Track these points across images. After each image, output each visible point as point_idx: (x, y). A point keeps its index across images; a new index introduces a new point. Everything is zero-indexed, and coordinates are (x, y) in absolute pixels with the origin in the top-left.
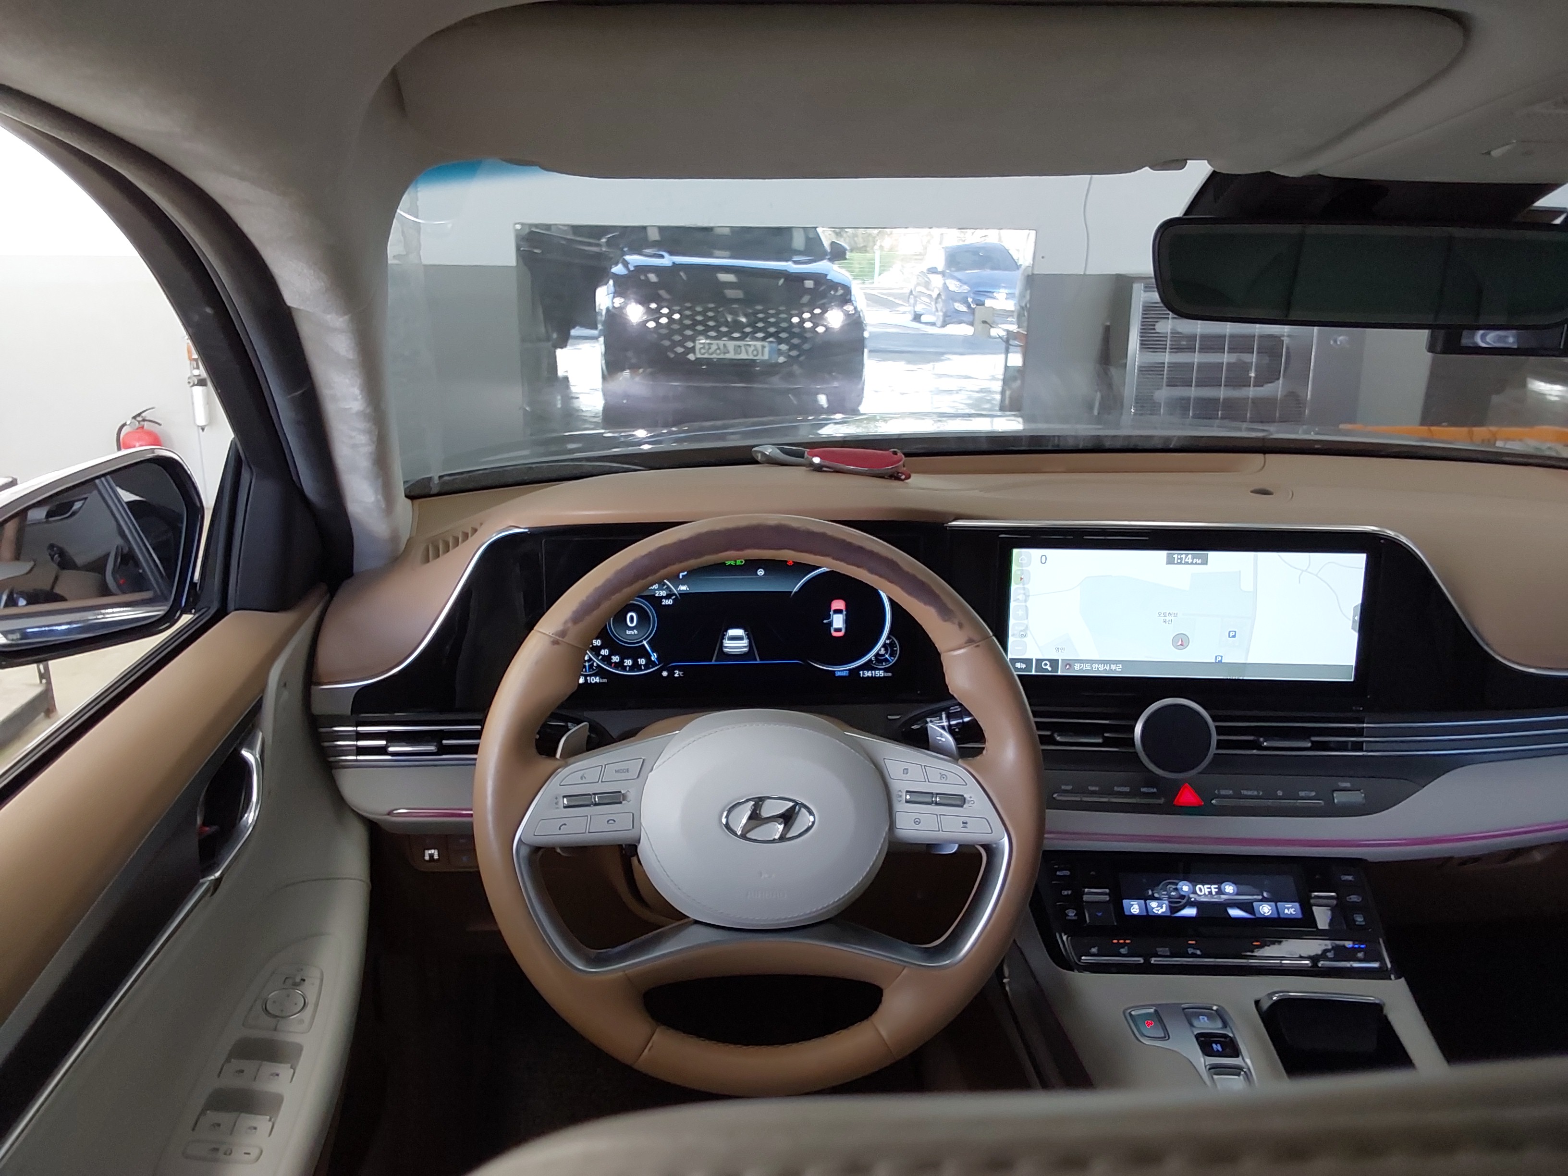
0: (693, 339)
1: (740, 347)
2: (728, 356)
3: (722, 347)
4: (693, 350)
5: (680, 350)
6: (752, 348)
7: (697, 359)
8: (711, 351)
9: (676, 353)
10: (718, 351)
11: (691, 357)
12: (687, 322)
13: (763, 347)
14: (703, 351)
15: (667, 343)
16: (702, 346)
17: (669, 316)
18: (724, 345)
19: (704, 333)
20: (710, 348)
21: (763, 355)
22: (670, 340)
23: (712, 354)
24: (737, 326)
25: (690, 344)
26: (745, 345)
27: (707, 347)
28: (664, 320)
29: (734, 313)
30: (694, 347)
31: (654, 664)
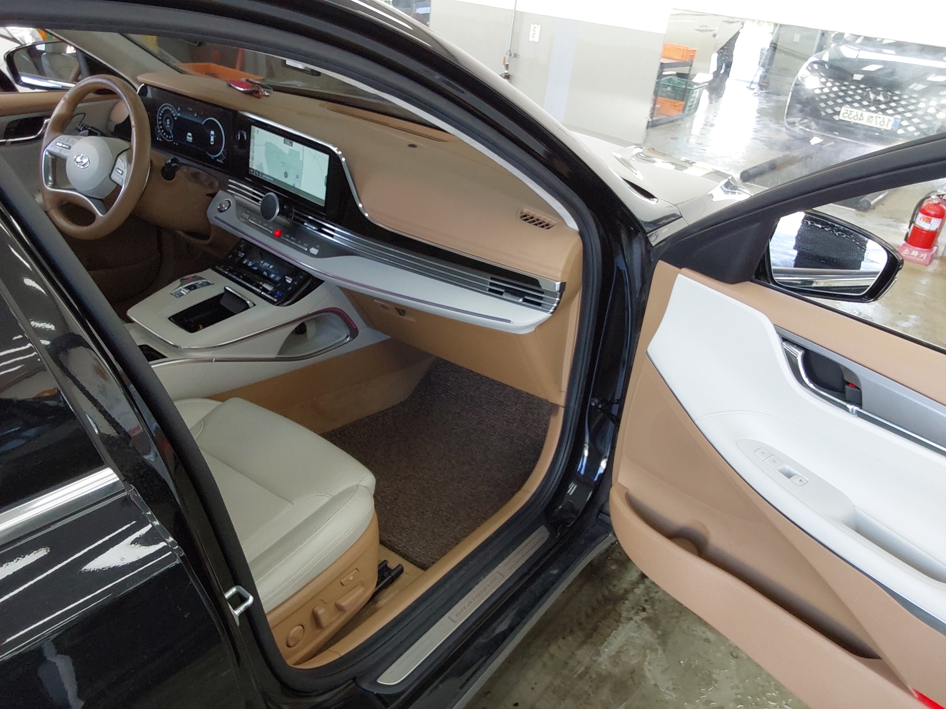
0: (841, 105)
1: (872, 117)
2: (861, 122)
3: (859, 115)
4: (838, 113)
5: (830, 111)
6: (882, 120)
7: (840, 120)
8: (850, 116)
9: (826, 112)
10: (856, 118)
11: (836, 118)
12: (841, 94)
13: (889, 120)
14: (845, 115)
15: (823, 105)
16: (846, 112)
17: (830, 88)
18: (862, 115)
19: (850, 103)
20: (851, 114)
21: (887, 126)
22: (826, 104)
23: (850, 119)
24: (877, 103)
25: (837, 109)
26: (876, 117)
27: (849, 113)
28: (826, 90)
29: (877, 93)
30: (839, 112)
31: (171, 139)
